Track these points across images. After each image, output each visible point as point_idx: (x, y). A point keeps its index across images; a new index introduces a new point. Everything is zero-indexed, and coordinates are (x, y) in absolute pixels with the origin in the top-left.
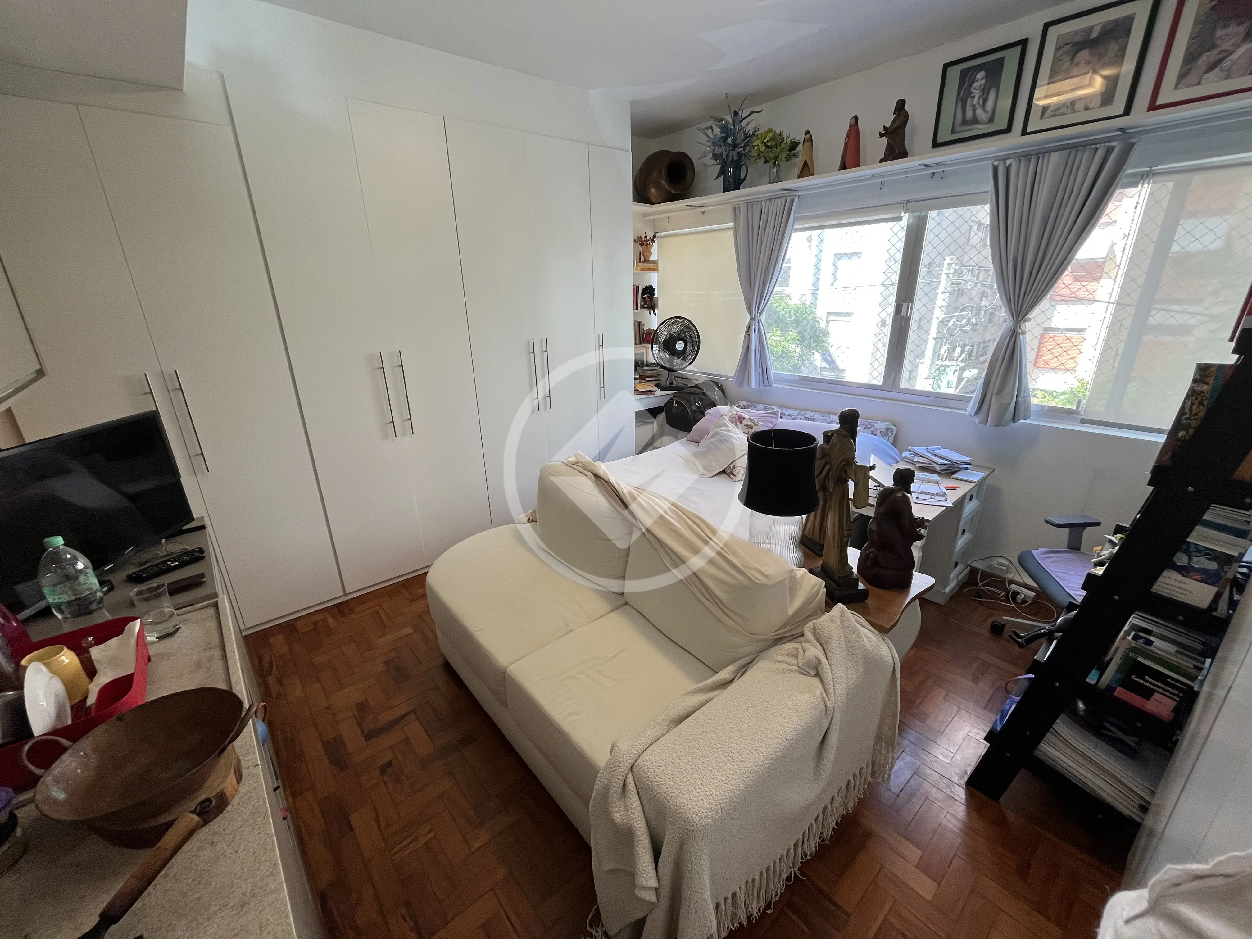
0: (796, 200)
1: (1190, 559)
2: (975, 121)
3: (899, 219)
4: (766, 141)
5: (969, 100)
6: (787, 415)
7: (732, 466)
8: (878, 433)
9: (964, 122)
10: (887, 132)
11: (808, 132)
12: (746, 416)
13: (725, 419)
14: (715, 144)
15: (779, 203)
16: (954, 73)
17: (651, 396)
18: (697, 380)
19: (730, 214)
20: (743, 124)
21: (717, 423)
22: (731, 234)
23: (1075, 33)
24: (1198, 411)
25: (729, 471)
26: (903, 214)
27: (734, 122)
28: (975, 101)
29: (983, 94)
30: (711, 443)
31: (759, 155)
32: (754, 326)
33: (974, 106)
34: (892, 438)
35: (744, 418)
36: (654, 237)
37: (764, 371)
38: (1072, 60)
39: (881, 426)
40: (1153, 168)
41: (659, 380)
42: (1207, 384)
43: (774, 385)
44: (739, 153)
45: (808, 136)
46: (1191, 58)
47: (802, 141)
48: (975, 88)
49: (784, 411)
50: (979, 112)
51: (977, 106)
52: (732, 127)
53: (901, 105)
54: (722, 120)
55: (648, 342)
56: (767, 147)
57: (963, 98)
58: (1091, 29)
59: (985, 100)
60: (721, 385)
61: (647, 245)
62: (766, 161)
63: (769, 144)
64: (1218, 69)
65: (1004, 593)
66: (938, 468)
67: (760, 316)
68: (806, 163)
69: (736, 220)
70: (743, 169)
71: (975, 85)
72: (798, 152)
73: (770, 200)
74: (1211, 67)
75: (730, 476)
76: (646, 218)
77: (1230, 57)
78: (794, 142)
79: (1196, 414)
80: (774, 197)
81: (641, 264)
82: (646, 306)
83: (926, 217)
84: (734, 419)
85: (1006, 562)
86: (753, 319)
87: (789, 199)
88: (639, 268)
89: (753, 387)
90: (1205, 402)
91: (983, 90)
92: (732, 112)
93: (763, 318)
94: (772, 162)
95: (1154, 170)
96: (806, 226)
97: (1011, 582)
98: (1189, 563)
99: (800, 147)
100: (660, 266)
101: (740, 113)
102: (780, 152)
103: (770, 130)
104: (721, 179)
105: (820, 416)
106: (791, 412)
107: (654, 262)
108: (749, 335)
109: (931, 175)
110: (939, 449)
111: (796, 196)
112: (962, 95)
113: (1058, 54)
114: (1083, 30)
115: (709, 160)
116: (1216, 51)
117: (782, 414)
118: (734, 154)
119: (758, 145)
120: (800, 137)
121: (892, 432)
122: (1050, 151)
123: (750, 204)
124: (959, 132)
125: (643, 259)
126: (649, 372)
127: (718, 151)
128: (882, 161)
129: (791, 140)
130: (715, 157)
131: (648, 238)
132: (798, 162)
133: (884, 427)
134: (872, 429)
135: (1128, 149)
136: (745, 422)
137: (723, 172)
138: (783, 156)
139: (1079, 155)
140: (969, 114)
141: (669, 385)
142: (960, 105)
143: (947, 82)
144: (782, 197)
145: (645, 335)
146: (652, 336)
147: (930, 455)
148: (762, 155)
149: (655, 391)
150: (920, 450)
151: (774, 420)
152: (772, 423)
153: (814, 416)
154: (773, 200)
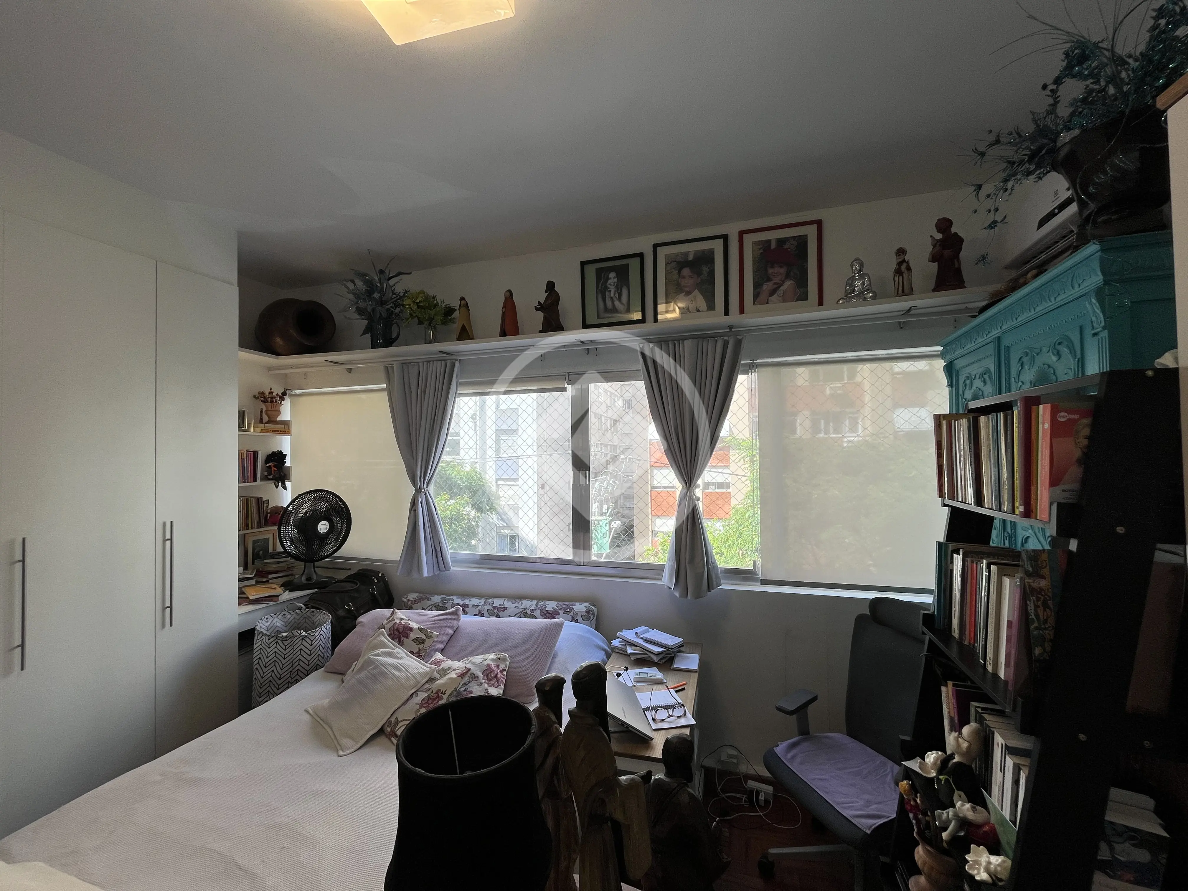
0: (457, 364)
1: (1112, 849)
2: (615, 310)
3: (564, 389)
4: (418, 301)
5: (607, 293)
6: (470, 606)
7: (393, 720)
8: (580, 619)
9: (606, 310)
10: (541, 307)
11: (462, 299)
12: (415, 625)
13: (384, 635)
14: (357, 297)
15: (440, 366)
16: (591, 272)
17: (271, 603)
18: (349, 569)
19: (382, 375)
20: (392, 282)
21: (371, 642)
22: (385, 395)
23: (677, 255)
24: (1045, 617)
25: (389, 729)
26: (566, 385)
27: (380, 280)
28: (612, 295)
29: (618, 290)
30: (360, 682)
31: (411, 315)
32: (421, 499)
33: (612, 298)
34: (594, 622)
35: (411, 629)
36: (284, 394)
37: (437, 551)
38: (679, 273)
39: (580, 608)
40: (755, 361)
41: (291, 575)
42: (1043, 577)
43: (452, 568)
44: (388, 310)
45: (463, 302)
46: (757, 286)
47: (457, 308)
48: (610, 284)
49: (467, 602)
50: (617, 303)
51: (615, 299)
52: (378, 285)
53: (551, 286)
54: (365, 275)
55: (274, 524)
56: (418, 307)
57: (602, 290)
58: (686, 254)
59: (620, 295)
60: (383, 574)
61: (272, 402)
62: (420, 323)
63: (422, 304)
64: (776, 295)
65: (745, 796)
66: (656, 659)
67: (427, 487)
68: (463, 328)
69: (389, 380)
70: (394, 328)
71: (609, 281)
72: (454, 318)
73: (428, 362)
74: (773, 293)
75: (390, 739)
76: (271, 372)
77: (781, 288)
78: (449, 307)
79: (1045, 621)
80: (432, 359)
81: (262, 425)
82: (271, 477)
83: (587, 390)
84: (396, 633)
85: (735, 753)
86: (418, 491)
87: (448, 362)
88: (258, 430)
89: (426, 574)
90: (1050, 603)
91: (617, 287)
92: (378, 270)
93: (432, 489)
94: (426, 323)
95: (755, 363)
96: (471, 391)
97: (748, 777)
98: (1113, 856)
99: (456, 314)
100: (294, 429)
101: (387, 272)
102: (435, 314)
103: (422, 292)
104: (368, 336)
105: (511, 602)
106: (475, 601)
107: (286, 423)
108: (415, 510)
109: (587, 352)
110: (647, 631)
111: (457, 360)
112: (600, 288)
113: (668, 269)
114: (682, 254)
115: (352, 313)
116: (772, 282)
117: (464, 606)
118: (382, 311)
119: (410, 305)
120: (456, 304)
121: (593, 614)
122: (683, 339)
123: (405, 365)
124: (603, 318)
125: (265, 418)
126: (274, 566)
127: (362, 304)
128: (540, 332)
129: (446, 305)
130: (360, 311)
131: (274, 394)
132: (456, 327)
133: (585, 609)
134: (572, 614)
135: (738, 344)
136: (412, 636)
137: (369, 329)
138: (438, 318)
139: (705, 344)
140: (609, 304)
141: (305, 582)
142: (600, 296)
143: (586, 276)
144: (441, 360)
145: (269, 515)
146: (280, 516)
147: (641, 642)
148: (414, 315)
149: (278, 596)
150: (629, 634)
151: (455, 622)
152: (451, 627)
153: (504, 604)
154: (431, 362)
